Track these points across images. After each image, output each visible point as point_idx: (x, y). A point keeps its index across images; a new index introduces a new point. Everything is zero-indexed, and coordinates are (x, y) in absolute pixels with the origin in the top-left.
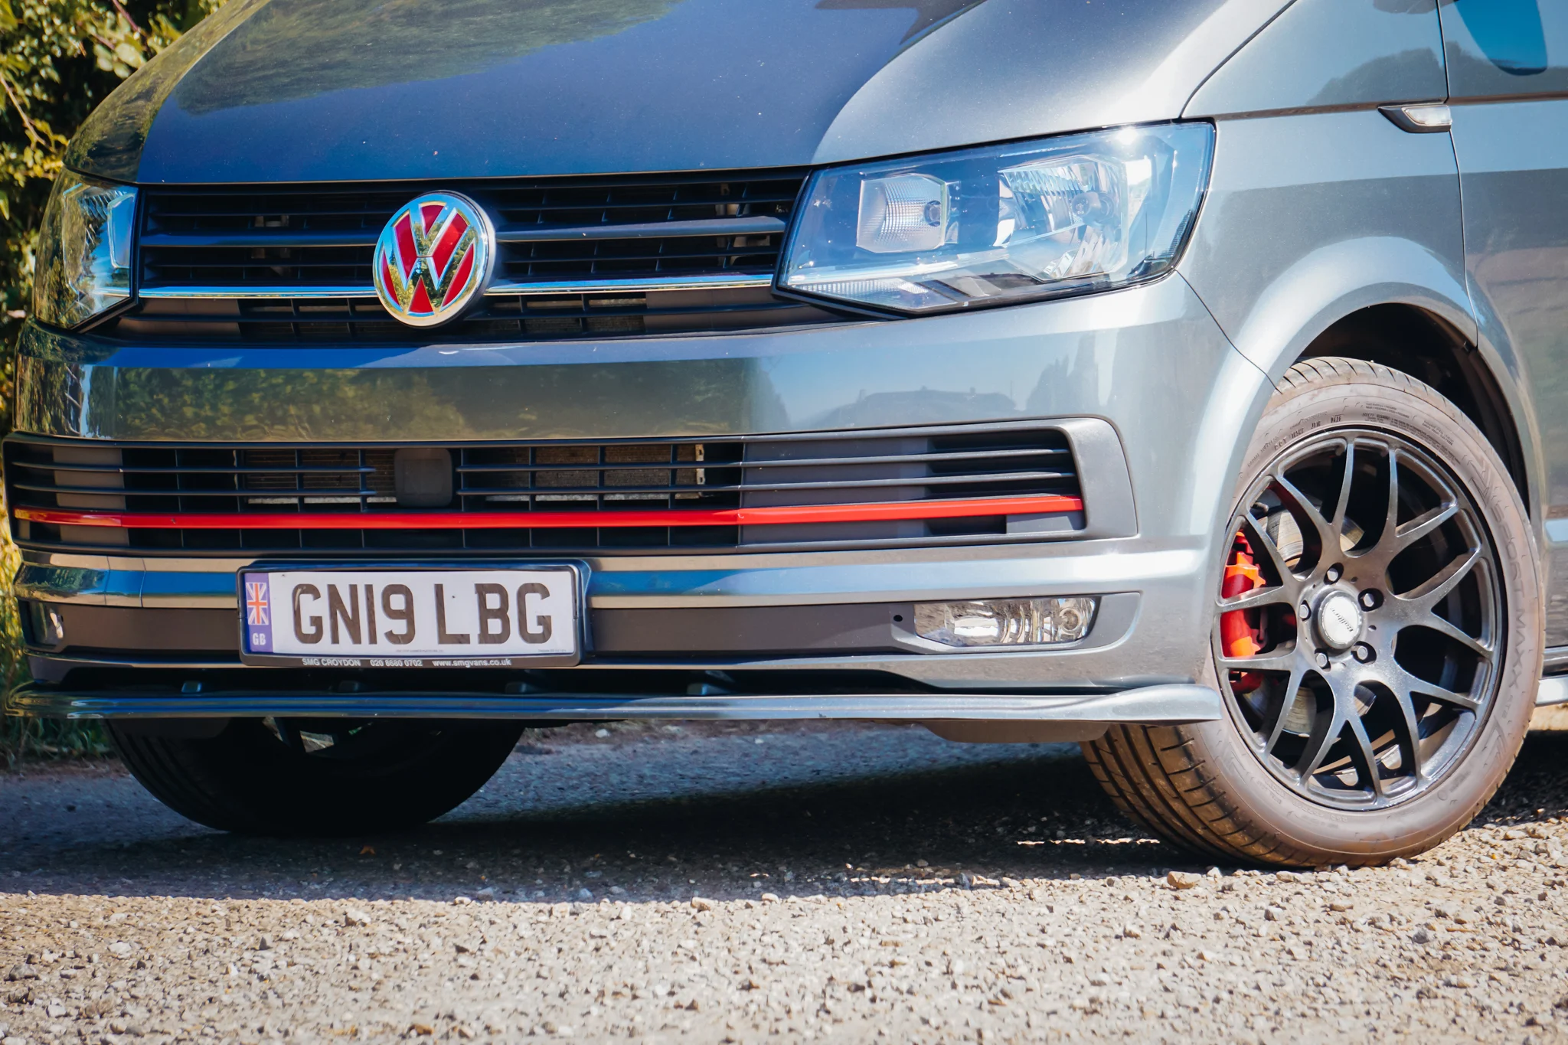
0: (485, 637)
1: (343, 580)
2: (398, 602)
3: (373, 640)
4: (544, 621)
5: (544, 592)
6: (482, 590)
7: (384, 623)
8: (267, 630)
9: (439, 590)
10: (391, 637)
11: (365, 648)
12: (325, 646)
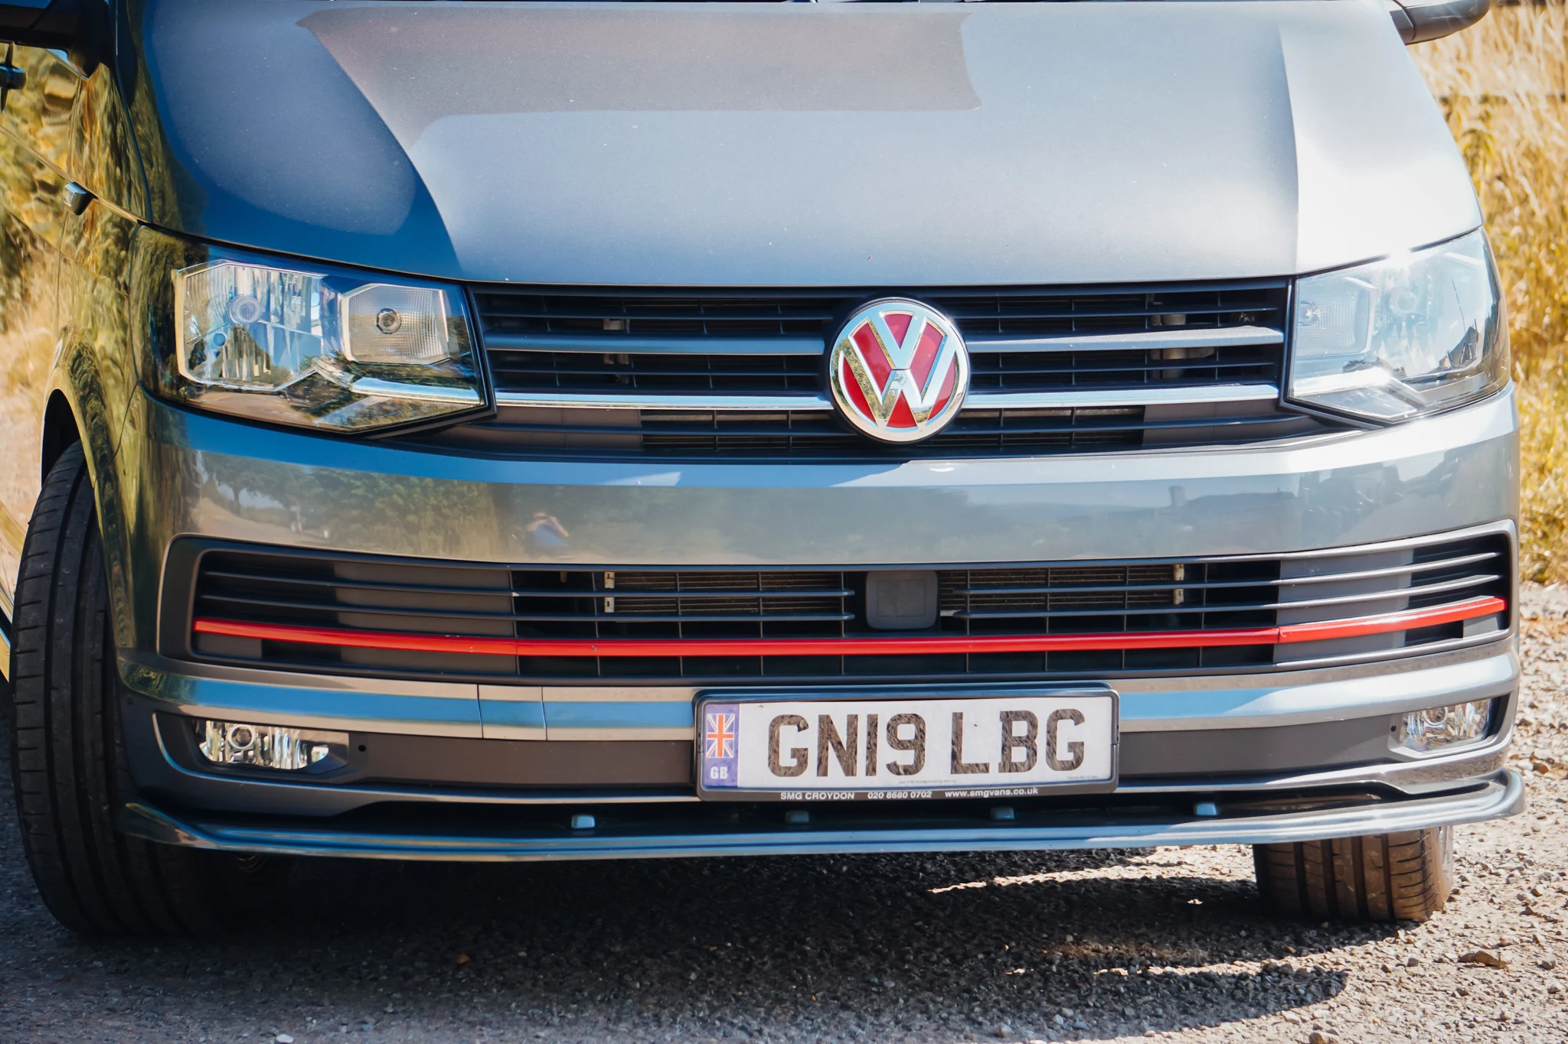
0: (1007, 766)
1: (839, 711)
2: (906, 732)
3: (871, 770)
4: (1076, 747)
5: (1077, 718)
6: (1007, 718)
7: (886, 754)
8: (731, 764)
9: (958, 718)
10: (893, 768)
11: (861, 780)
12: (809, 778)
